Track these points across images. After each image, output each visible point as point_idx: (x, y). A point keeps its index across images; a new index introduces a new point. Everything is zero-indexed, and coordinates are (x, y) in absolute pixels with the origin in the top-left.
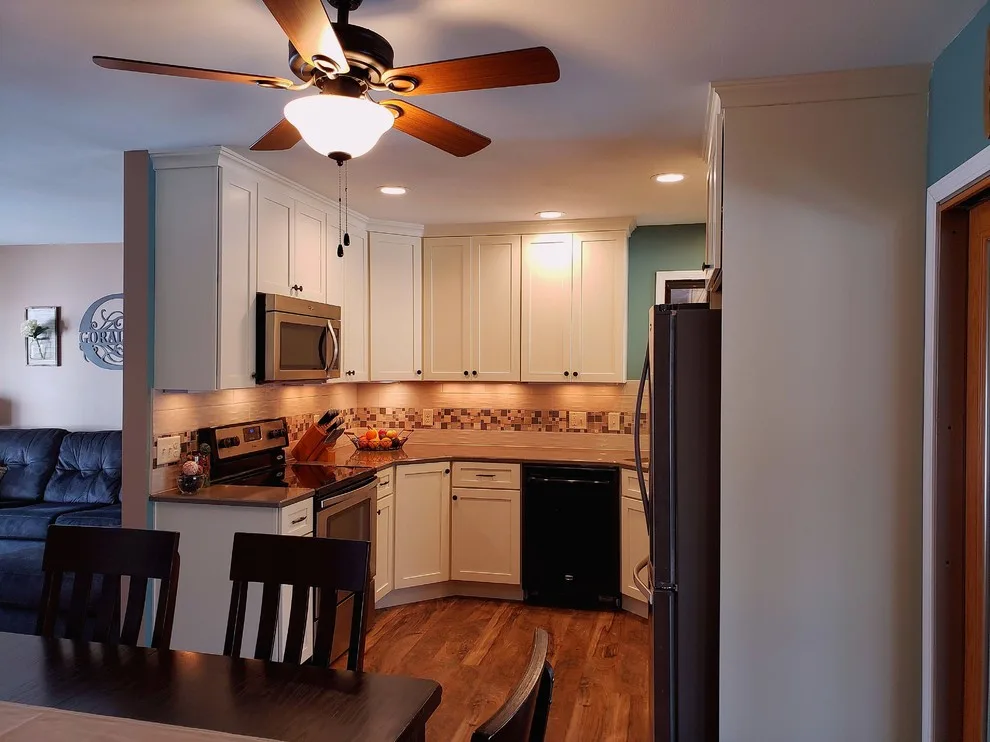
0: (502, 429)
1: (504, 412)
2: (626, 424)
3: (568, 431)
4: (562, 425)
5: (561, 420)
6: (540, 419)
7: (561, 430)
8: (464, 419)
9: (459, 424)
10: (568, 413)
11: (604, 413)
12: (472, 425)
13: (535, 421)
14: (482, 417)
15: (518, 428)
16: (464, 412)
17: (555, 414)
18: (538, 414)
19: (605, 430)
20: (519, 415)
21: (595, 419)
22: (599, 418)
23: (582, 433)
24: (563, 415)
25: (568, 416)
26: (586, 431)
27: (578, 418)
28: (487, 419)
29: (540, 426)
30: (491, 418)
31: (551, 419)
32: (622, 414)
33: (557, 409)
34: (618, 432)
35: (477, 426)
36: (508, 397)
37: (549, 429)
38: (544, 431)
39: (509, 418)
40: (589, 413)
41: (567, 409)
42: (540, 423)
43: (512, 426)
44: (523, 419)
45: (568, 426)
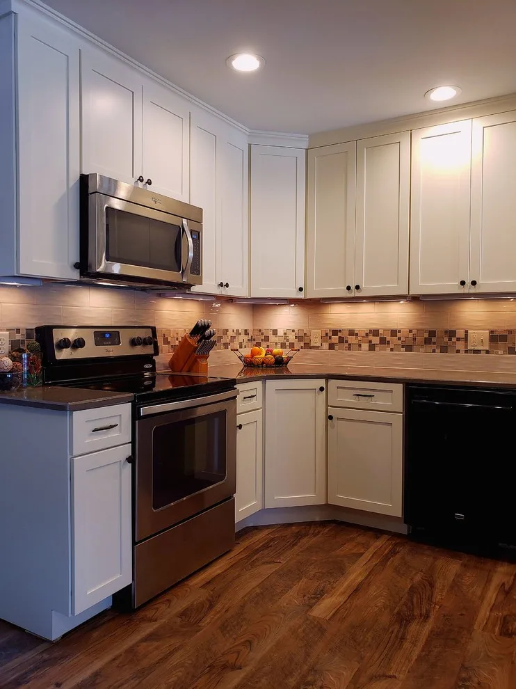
0: (392, 350)
1: (394, 332)
3: (466, 352)
4: (460, 346)
5: (458, 339)
6: (434, 339)
7: (458, 351)
8: (352, 340)
9: (347, 345)
10: (466, 332)
11: (510, 332)
12: (360, 345)
13: (428, 341)
14: (370, 337)
15: (409, 348)
16: (352, 333)
17: (452, 333)
18: (432, 333)
19: (511, 351)
20: (411, 335)
21: (499, 338)
22: (503, 338)
23: (484, 354)
24: (461, 334)
25: (466, 336)
26: (487, 352)
27: (479, 337)
28: (376, 340)
29: (434, 347)
30: (379, 339)
31: (446, 339)
33: (453, 328)
35: (365, 346)
36: (399, 316)
37: (444, 349)
38: (438, 353)
39: (399, 339)
40: (492, 332)
41: (466, 328)
42: (434, 343)
43: (403, 346)
44: (414, 339)
45: (466, 347)
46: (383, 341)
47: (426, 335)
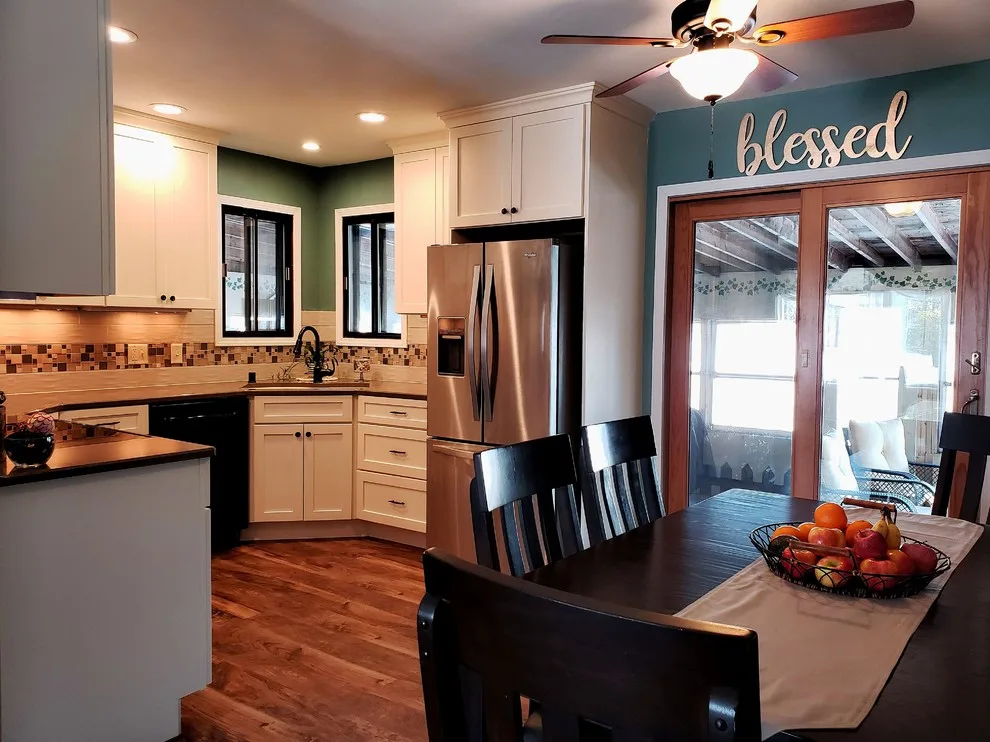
0: (40, 370)
1: (42, 349)
2: (188, 357)
3: (126, 367)
4: (120, 360)
5: (118, 354)
6: (91, 355)
7: (118, 367)
10: (126, 346)
11: (166, 345)
13: (85, 357)
14: (8, 356)
15: (62, 367)
17: (111, 347)
18: (90, 348)
19: (168, 363)
20: (64, 351)
21: (157, 351)
22: (160, 351)
23: (143, 369)
24: (120, 348)
25: (126, 351)
26: (147, 366)
27: (139, 352)
28: (17, 359)
29: (92, 364)
30: (22, 357)
31: (105, 354)
32: (184, 345)
33: (112, 342)
34: (181, 365)
37: (103, 366)
38: (97, 371)
39: (50, 356)
40: (150, 345)
41: (125, 341)
42: (93, 360)
43: (55, 365)
44: (69, 356)
45: (127, 361)
46: (27, 360)
47: (83, 351)
